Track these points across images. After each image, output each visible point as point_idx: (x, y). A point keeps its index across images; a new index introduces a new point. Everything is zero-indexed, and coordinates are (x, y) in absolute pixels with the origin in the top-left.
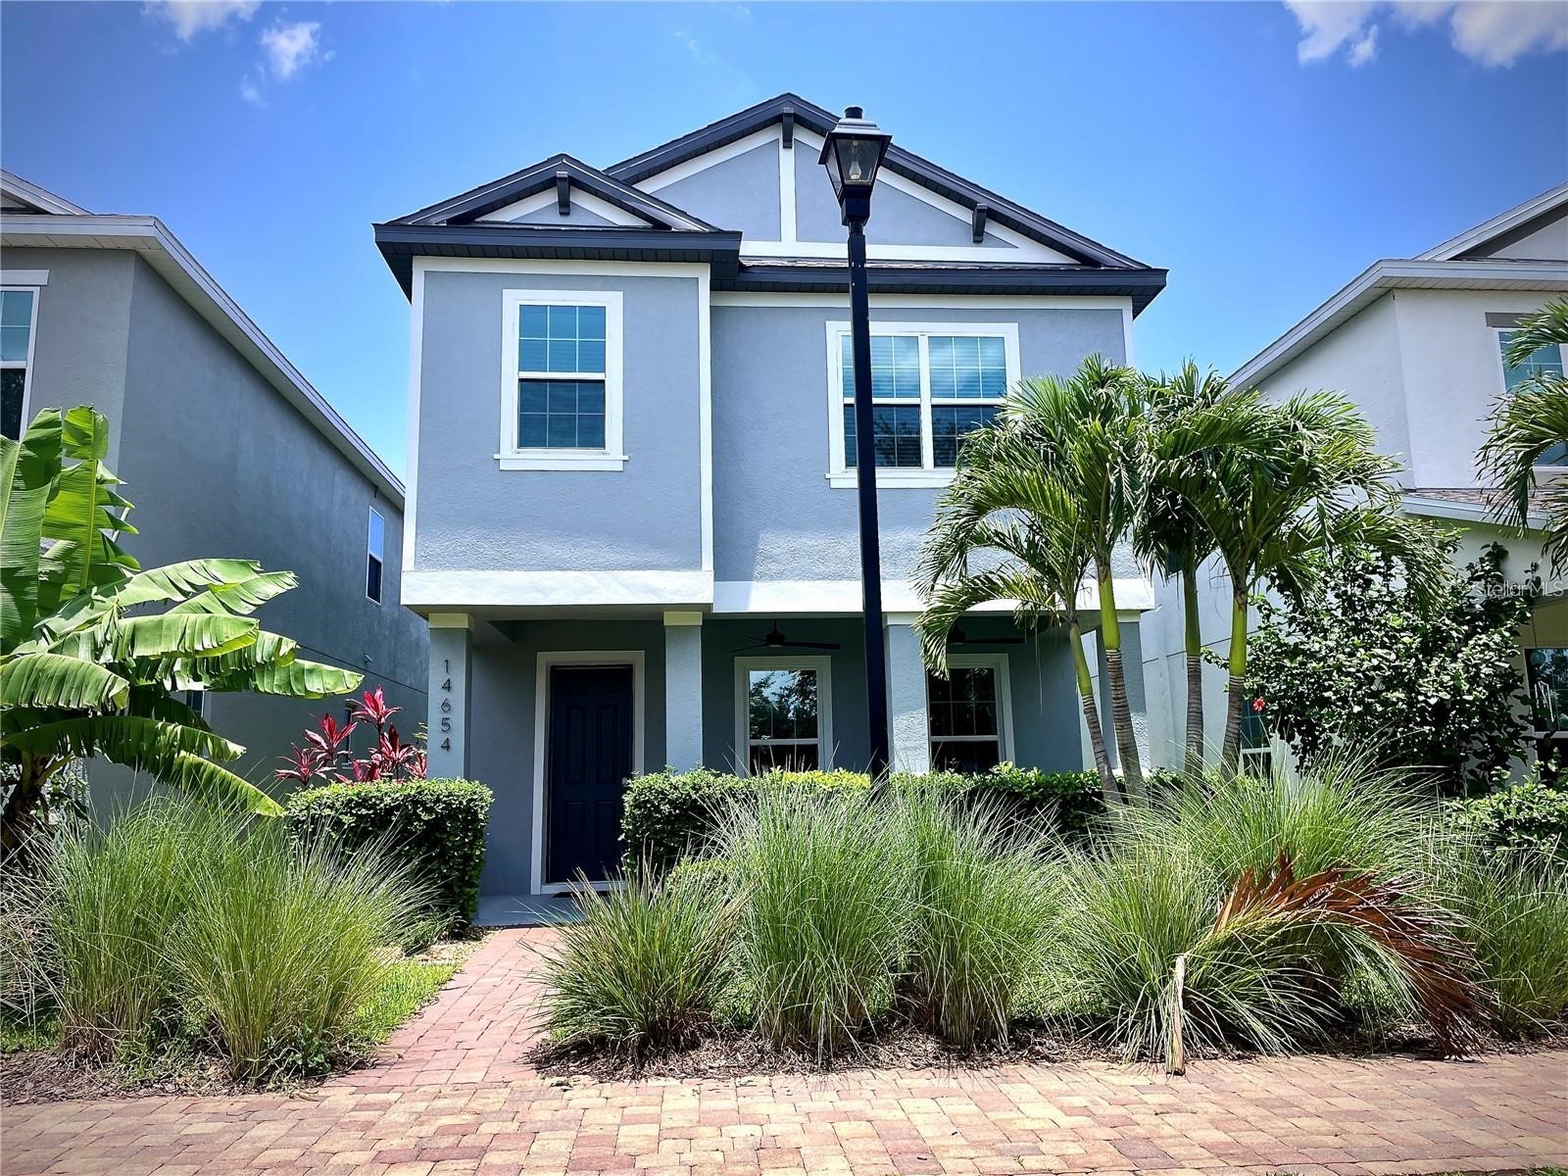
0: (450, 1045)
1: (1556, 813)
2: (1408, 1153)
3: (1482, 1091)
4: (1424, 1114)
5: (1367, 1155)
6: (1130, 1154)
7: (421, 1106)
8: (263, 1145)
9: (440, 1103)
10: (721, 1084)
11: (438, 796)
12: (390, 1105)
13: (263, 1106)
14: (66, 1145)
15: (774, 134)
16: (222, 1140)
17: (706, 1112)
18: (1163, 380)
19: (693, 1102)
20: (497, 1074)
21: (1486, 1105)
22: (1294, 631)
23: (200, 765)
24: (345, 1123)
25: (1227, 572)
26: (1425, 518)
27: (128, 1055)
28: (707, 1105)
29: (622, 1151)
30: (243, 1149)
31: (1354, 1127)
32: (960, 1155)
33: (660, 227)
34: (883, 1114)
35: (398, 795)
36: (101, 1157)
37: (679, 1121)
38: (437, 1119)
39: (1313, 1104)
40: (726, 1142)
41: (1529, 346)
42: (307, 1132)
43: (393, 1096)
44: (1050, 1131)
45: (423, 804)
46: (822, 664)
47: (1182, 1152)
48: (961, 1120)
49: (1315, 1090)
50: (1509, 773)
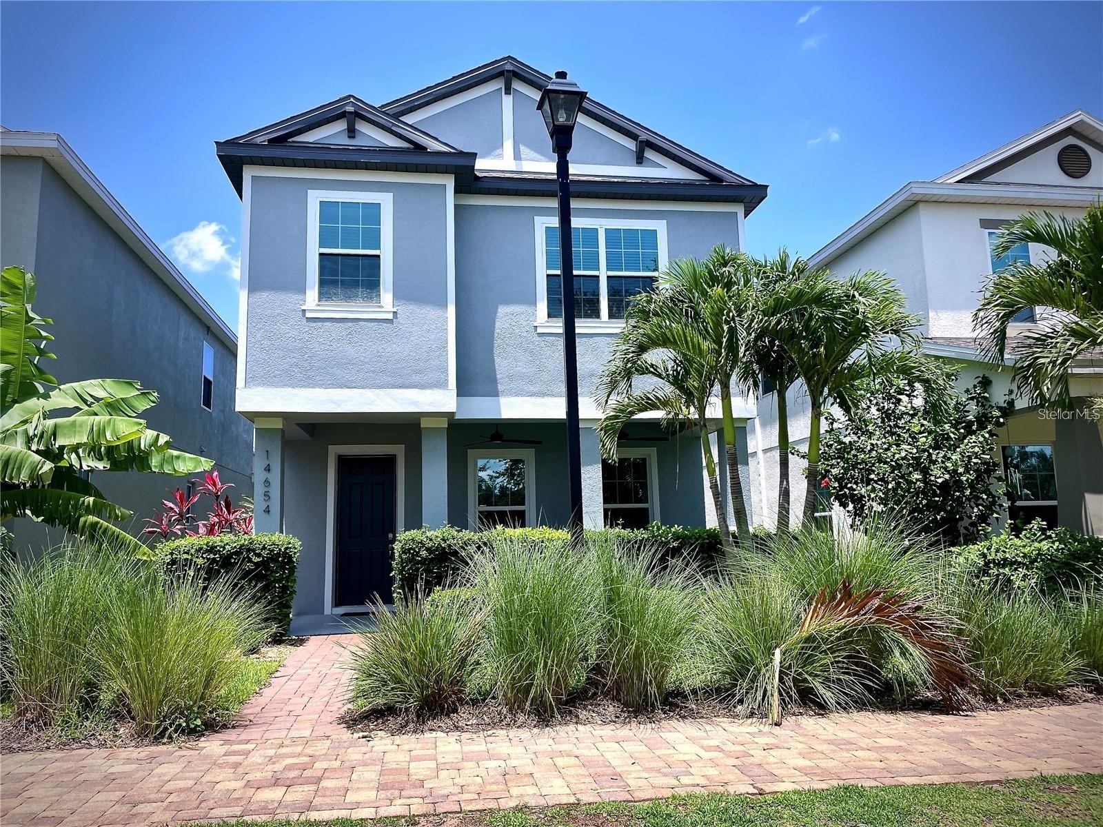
0: (285, 713)
1: (1022, 555)
2: (927, 771)
3: (973, 734)
4: (937, 748)
5: (901, 773)
6: (750, 774)
7: (271, 752)
8: (167, 778)
9: (284, 750)
10: (474, 736)
11: (264, 545)
12: (250, 752)
13: (161, 753)
14: (29, 780)
15: (498, 85)
16: (137, 776)
17: (466, 753)
18: (766, 262)
19: (457, 747)
20: (321, 731)
21: (976, 742)
22: (849, 434)
23: (98, 523)
24: (220, 764)
25: (808, 393)
26: (937, 358)
27: (63, 721)
28: (467, 748)
29: (414, 777)
30: (152, 782)
31: (892, 756)
32: (638, 776)
33: (420, 148)
34: (585, 752)
35: (235, 544)
36: (55, 787)
37: (449, 759)
38: (283, 760)
39: (865, 743)
40: (483, 771)
41: (1009, 244)
42: (196, 769)
43: (250, 746)
44: (696, 761)
45: (254, 551)
46: (528, 455)
47: (784, 772)
48: (637, 755)
49: (866, 734)
50: (990, 528)
